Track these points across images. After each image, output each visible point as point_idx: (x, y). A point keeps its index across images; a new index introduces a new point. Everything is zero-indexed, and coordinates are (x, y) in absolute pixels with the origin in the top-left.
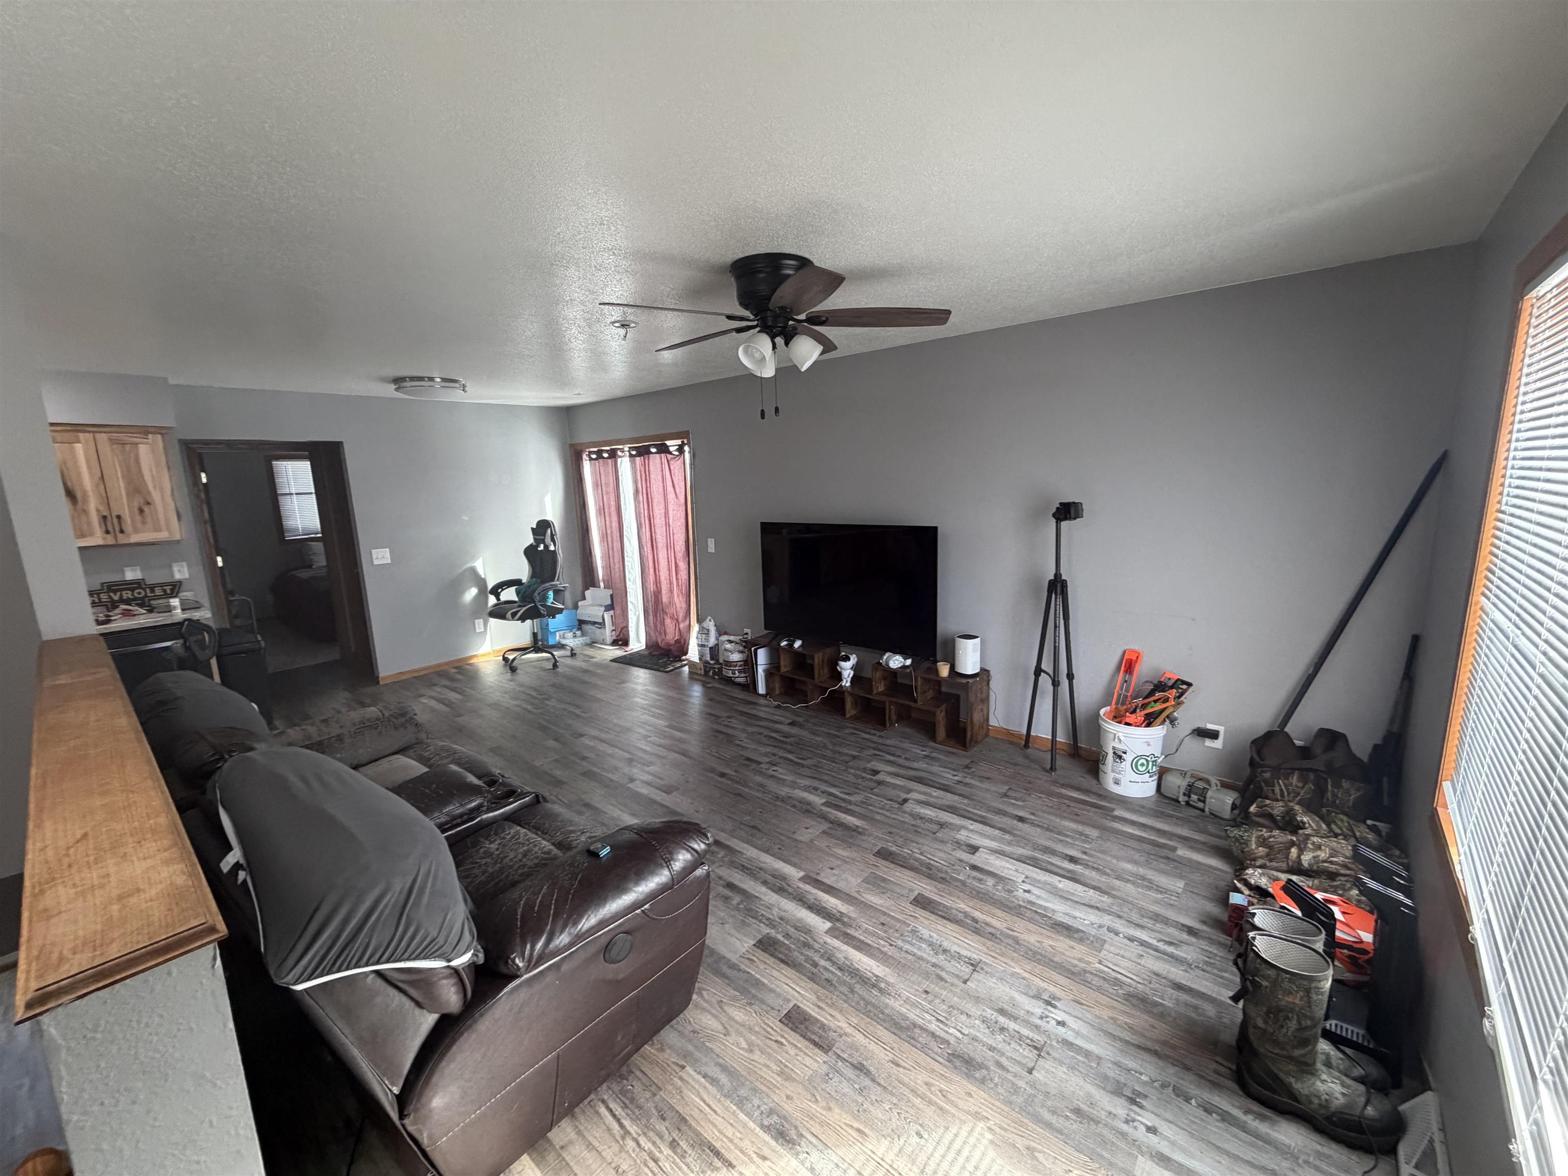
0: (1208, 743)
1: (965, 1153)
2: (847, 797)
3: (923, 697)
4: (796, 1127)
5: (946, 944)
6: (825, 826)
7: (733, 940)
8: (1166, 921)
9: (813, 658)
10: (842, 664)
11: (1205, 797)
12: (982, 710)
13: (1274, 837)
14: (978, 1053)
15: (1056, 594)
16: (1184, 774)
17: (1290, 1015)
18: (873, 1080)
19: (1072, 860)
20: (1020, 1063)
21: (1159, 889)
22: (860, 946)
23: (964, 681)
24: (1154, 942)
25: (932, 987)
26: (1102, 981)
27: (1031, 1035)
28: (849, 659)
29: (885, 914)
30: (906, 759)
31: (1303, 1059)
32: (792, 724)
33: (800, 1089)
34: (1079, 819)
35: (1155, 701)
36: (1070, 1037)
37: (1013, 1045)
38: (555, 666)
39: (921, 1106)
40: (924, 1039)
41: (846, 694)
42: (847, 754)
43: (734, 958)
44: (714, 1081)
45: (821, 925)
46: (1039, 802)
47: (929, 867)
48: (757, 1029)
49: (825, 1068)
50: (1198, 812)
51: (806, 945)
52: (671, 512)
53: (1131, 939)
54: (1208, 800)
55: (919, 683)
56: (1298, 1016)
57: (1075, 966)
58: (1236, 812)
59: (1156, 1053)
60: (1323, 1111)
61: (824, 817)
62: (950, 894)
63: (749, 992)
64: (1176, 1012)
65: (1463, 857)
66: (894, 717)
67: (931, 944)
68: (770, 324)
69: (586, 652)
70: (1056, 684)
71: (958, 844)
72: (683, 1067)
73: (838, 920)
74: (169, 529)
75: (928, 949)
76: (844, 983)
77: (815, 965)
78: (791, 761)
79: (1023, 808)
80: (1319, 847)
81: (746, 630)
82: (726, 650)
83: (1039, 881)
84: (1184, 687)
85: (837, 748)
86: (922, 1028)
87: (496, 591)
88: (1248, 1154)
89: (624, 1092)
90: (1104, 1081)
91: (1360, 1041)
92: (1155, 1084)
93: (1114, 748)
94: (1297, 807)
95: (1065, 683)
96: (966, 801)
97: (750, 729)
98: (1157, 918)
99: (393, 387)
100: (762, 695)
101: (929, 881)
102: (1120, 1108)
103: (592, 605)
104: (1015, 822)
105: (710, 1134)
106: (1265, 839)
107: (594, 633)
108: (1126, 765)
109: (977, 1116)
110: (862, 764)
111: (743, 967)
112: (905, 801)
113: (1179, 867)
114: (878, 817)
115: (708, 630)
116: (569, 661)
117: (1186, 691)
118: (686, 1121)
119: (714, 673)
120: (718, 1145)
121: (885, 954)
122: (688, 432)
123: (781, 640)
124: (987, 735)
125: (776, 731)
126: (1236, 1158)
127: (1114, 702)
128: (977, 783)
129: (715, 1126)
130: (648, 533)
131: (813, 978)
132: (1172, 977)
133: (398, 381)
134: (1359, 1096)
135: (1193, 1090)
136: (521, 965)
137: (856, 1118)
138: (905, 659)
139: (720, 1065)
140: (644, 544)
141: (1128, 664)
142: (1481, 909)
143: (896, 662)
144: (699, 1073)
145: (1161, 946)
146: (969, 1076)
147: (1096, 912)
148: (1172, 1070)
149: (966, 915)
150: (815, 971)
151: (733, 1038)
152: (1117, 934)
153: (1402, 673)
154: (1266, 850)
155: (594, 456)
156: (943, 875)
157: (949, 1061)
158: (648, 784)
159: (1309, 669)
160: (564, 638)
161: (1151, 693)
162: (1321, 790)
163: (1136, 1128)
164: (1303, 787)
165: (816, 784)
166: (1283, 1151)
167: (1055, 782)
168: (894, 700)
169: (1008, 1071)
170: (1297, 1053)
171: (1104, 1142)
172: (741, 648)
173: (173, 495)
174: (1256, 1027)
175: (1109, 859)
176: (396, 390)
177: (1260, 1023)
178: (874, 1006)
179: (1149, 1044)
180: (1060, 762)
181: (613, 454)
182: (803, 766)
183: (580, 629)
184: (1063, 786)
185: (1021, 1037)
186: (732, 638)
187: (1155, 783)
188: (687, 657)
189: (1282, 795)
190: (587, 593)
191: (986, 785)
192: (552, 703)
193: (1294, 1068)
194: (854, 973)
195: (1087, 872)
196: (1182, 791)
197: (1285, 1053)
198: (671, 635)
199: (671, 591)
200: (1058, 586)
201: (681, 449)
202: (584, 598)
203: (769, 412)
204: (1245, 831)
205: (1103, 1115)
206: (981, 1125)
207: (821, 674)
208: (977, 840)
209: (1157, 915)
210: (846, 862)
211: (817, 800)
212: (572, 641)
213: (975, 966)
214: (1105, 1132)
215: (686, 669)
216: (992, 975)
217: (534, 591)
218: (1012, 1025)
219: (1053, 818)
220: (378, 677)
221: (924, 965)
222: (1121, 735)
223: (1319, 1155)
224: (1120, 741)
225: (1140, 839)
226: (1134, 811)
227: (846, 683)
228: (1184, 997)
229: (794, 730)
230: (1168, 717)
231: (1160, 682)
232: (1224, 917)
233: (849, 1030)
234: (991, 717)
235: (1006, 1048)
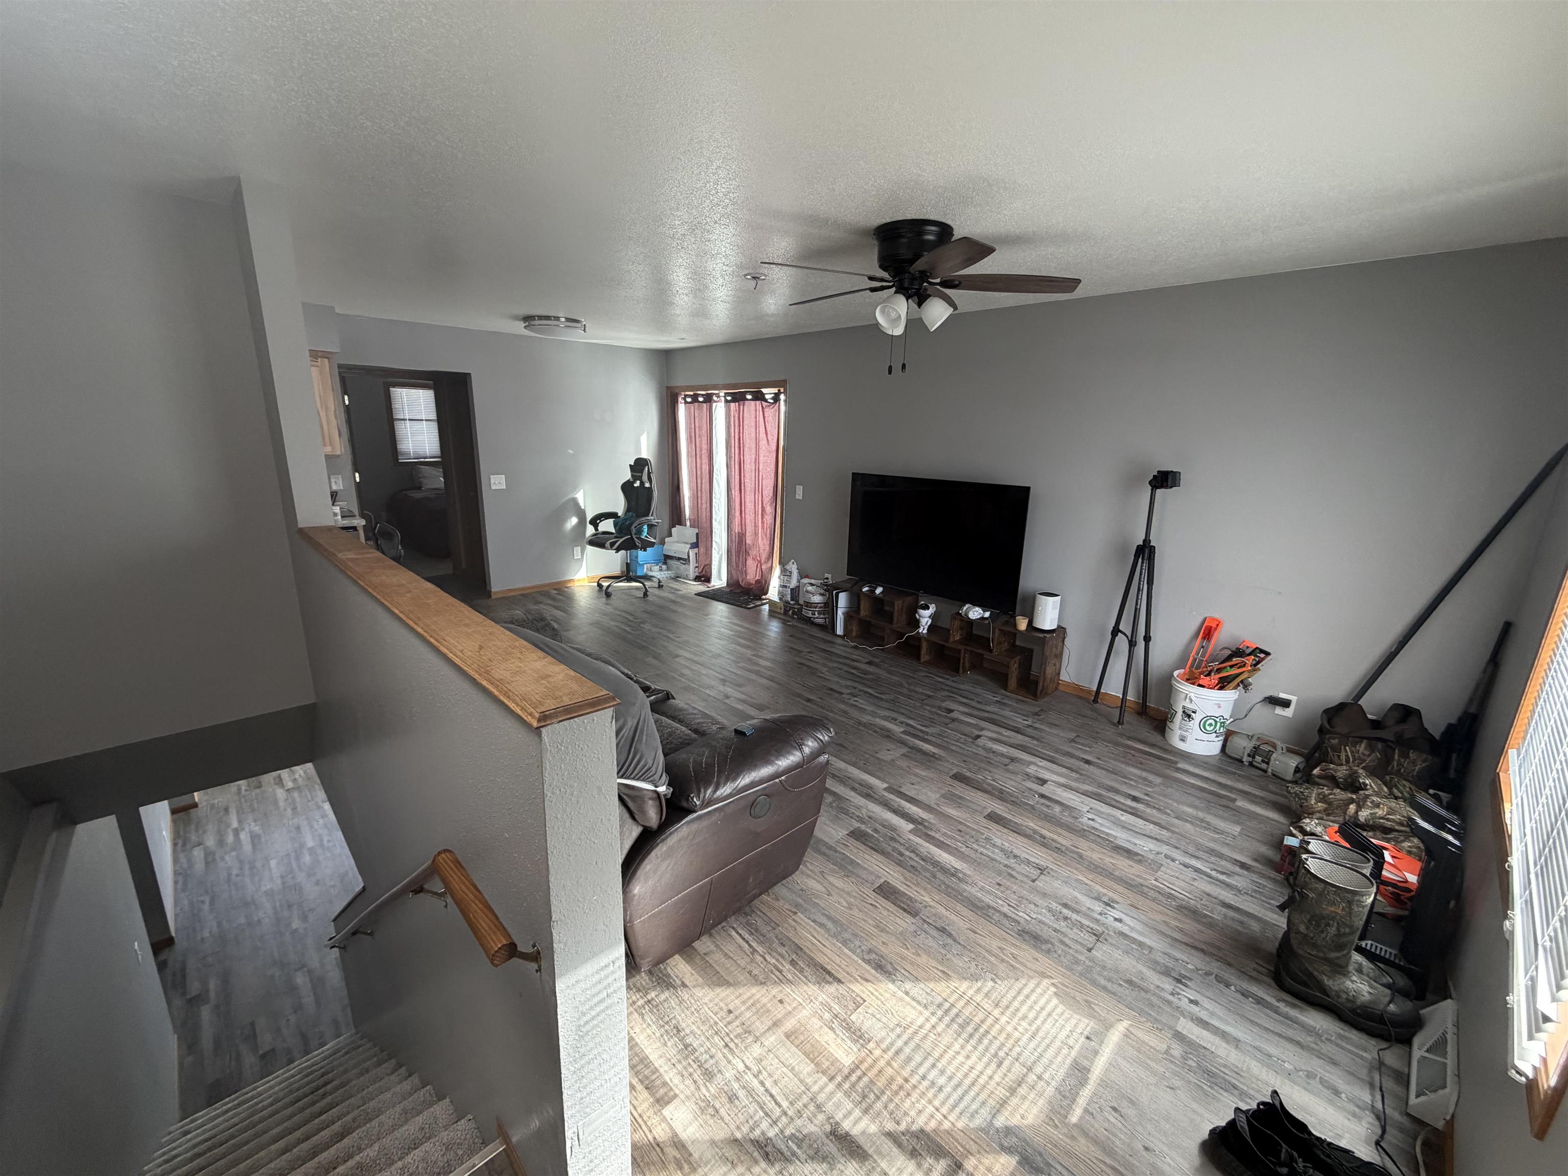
0: (1279, 711)
1: (1033, 998)
2: (923, 728)
3: (998, 649)
4: (891, 964)
5: (1016, 851)
6: (905, 750)
7: (828, 829)
8: (1221, 856)
9: (893, 605)
10: (922, 612)
11: (1269, 759)
12: (1055, 665)
13: (1334, 794)
14: (1045, 933)
15: (1143, 559)
16: (1250, 737)
17: (1331, 922)
18: (955, 940)
19: (1135, 799)
20: (1081, 944)
21: (1216, 831)
22: (940, 845)
23: (1041, 635)
24: (1208, 871)
25: (1004, 882)
26: (1157, 894)
27: (1091, 925)
28: (928, 608)
29: (961, 823)
30: (978, 702)
31: (1336, 961)
32: (870, 663)
33: (893, 939)
34: (1143, 767)
35: (1232, 666)
36: (1125, 930)
37: (1075, 930)
38: (645, 594)
39: (995, 962)
40: (996, 916)
41: (923, 640)
42: (922, 693)
43: (831, 842)
44: (822, 925)
45: (905, 826)
46: (1107, 749)
47: (1001, 791)
48: (854, 894)
49: (913, 928)
50: (1261, 773)
51: (892, 839)
52: (761, 458)
53: (1186, 866)
54: (1271, 763)
55: (997, 635)
56: (1338, 923)
57: (1133, 880)
58: (1299, 775)
59: (1202, 951)
60: (1349, 1005)
61: (903, 743)
62: (1022, 815)
63: (846, 868)
64: (1223, 924)
65: (1514, 807)
66: (967, 665)
67: (1002, 850)
68: (906, 285)
69: (671, 585)
70: (1132, 644)
71: (1028, 776)
72: (795, 913)
73: (920, 824)
74: (331, 444)
75: (1001, 854)
76: (927, 870)
77: (902, 855)
78: (871, 694)
79: (1090, 753)
80: (1377, 806)
81: (826, 575)
82: (807, 591)
83: (1102, 813)
84: (1262, 655)
85: (912, 687)
86: (995, 909)
87: (595, 522)
88: (1280, 1029)
89: (749, 924)
90: (1154, 965)
91: (1392, 959)
92: (1200, 972)
93: (1184, 707)
94: (1361, 771)
95: (1141, 644)
96: (1035, 742)
97: (831, 665)
98: (1212, 852)
99: (522, 324)
100: (839, 636)
101: (1001, 802)
102: (1168, 985)
103: (678, 542)
104: (1082, 764)
105: (820, 959)
106: (1325, 796)
107: (678, 568)
108: (1194, 724)
109: (1043, 975)
110: (938, 703)
111: (838, 849)
112: (978, 737)
113: (1238, 815)
114: (953, 748)
115: (791, 572)
116: (657, 592)
117: (1263, 659)
118: (801, 949)
119: (794, 613)
120: (829, 968)
121: (963, 853)
122: (785, 381)
123: (863, 586)
124: (1056, 689)
125: (854, 668)
126: (1267, 1029)
127: (1188, 667)
128: (1047, 729)
129: (826, 955)
130: (737, 477)
131: (900, 864)
132: (1221, 898)
133: (528, 319)
134: (1385, 996)
135: (1233, 979)
136: (698, 803)
137: (941, 963)
138: (984, 611)
139: (826, 915)
140: (732, 487)
141: (1207, 631)
142: (1521, 842)
143: (975, 613)
144: (809, 918)
145: (1214, 873)
146: (1035, 947)
147: (1155, 841)
148: (1216, 964)
149: (1035, 831)
150: (902, 859)
151: (835, 897)
152: (1173, 860)
153: (1488, 657)
154: (1325, 806)
155: (689, 400)
156: (1013, 799)
157: (1019, 935)
158: (744, 701)
159: (1391, 648)
160: (651, 570)
161: (1229, 658)
162: (1387, 760)
163: (1180, 999)
164: (1369, 755)
165: (895, 715)
166: (1309, 1030)
167: (1121, 735)
168: (969, 648)
169: (1070, 948)
170: (1333, 955)
171: (1152, 1005)
172: (822, 591)
173: (335, 414)
174: (1298, 932)
175: (1170, 802)
176: (525, 327)
177: (1302, 928)
178: (953, 889)
179: (1196, 944)
180: (1127, 717)
181: (709, 399)
182: (881, 699)
183: (665, 563)
184: (1129, 738)
185: (1082, 925)
186: (813, 581)
187: (1220, 743)
188: (767, 596)
189: (1348, 761)
190: (674, 530)
191: (1055, 731)
192: (647, 627)
193: (1329, 969)
194: (936, 864)
195: (1148, 810)
196: (1247, 751)
197: (1321, 955)
198: (752, 575)
199: (756, 534)
200: (1146, 552)
201: (776, 398)
202: (670, 535)
203: (897, 367)
204: (1307, 788)
205: (1152, 987)
206: (1046, 982)
207: (899, 621)
208: (1046, 775)
209: (1213, 850)
210: (926, 781)
211: (897, 729)
212: (658, 573)
213: (1042, 870)
214: (1155, 1000)
215: (766, 607)
216: (1057, 879)
217: (631, 524)
218: (1075, 916)
219: (1119, 764)
220: (490, 592)
221: (997, 864)
222: (1192, 695)
223: (1340, 1036)
224: (1191, 700)
225: (1202, 789)
226: (1196, 765)
227: (923, 630)
228: (1231, 913)
229: (871, 669)
230: (1242, 682)
231: (1238, 649)
232: (1277, 858)
233: (932, 904)
234: (1063, 671)
235: (1068, 931)
